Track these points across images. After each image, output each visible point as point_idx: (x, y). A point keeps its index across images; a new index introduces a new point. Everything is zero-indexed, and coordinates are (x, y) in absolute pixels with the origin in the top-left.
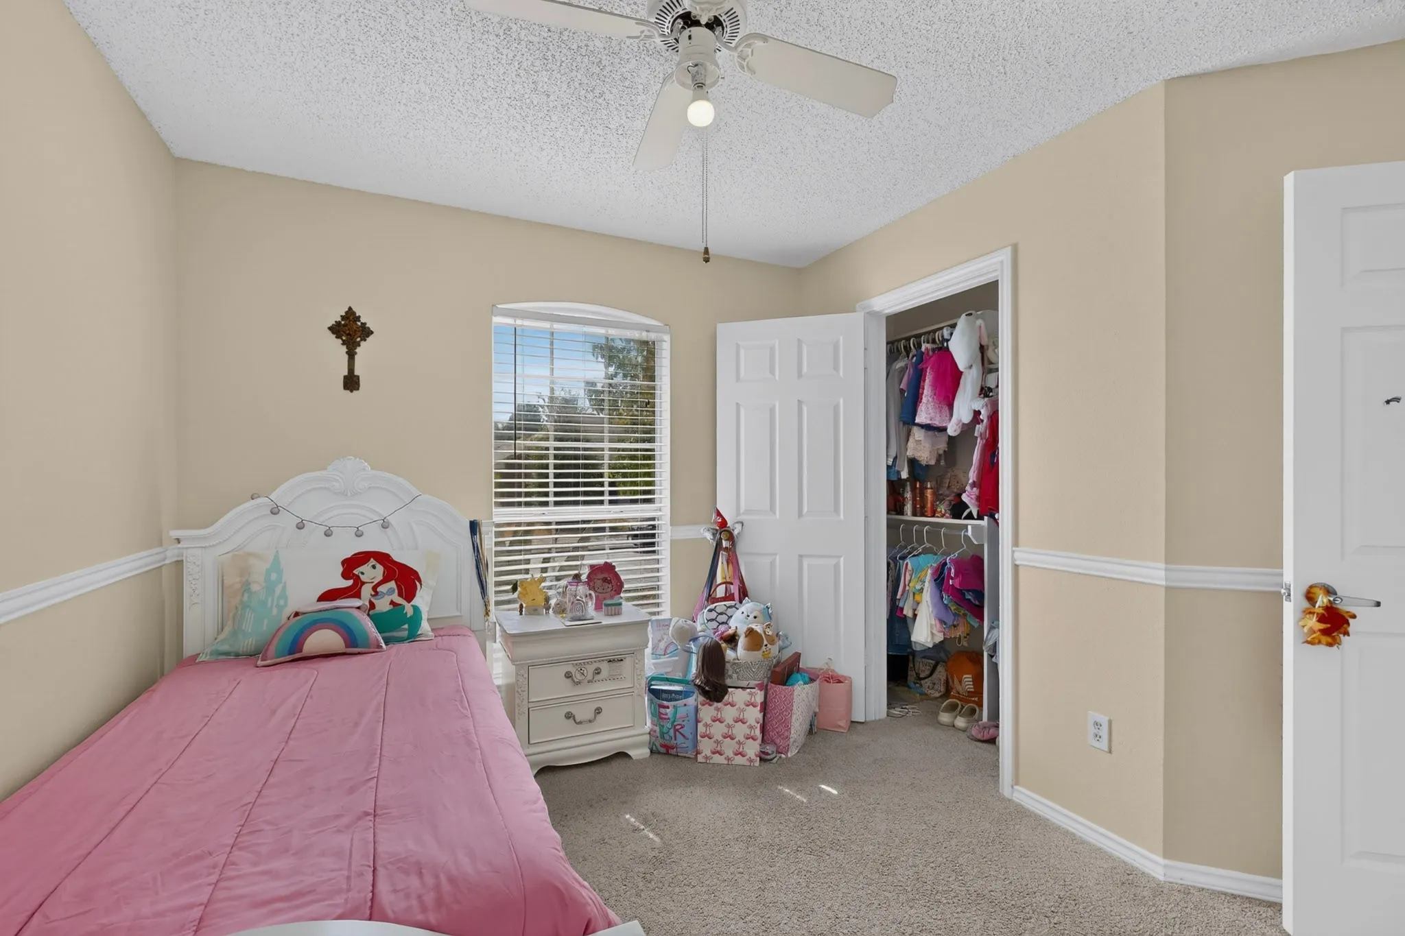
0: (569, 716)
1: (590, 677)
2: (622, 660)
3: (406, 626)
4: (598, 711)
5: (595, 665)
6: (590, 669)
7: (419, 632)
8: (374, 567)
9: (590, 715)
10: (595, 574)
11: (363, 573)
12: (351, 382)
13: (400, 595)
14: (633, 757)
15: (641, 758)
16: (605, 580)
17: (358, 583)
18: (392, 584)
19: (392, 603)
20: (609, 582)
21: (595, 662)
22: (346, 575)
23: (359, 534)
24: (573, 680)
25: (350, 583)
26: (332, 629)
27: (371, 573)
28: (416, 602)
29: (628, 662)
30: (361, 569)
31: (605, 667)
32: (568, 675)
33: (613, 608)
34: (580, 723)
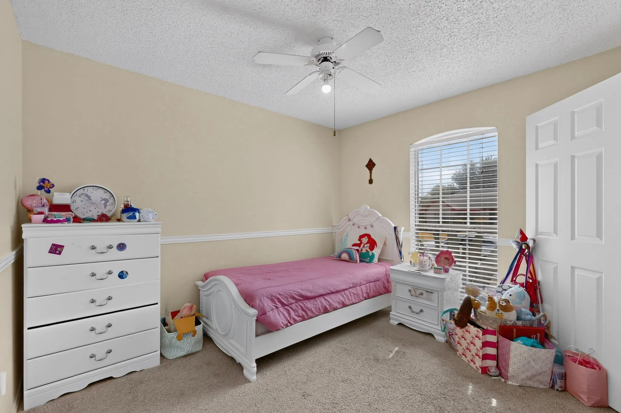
0: (410, 307)
1: (417, 295)
2: (432, 293)
3: (369, 258)
4: (422, 311)
5: (422, 291)
6: (419, 292)
7: (373, 261)
8: (366, 239)
9: (418, 311)
10: (443, 255)
11: (363, 240)
12: (371, 182)
13: (369, 248)
14: (436, 339)
15: (440, 341)
16: (446, 258)
17: (361, 243)
18: (368, 245)
19: (367, 250)
20: (448, 260)
21: (420, 289)
22: (360, 240)
23: (366, 228)
24: (411, 293)
25: (359, 242)
26: (347, 254)
27: (365, 240)
28: (373, 251)
29: (435, 295)
30: (363, 239)
31: (425, 293)
32: (410, 291)
33: (438, 270)
34: (413, 312)
